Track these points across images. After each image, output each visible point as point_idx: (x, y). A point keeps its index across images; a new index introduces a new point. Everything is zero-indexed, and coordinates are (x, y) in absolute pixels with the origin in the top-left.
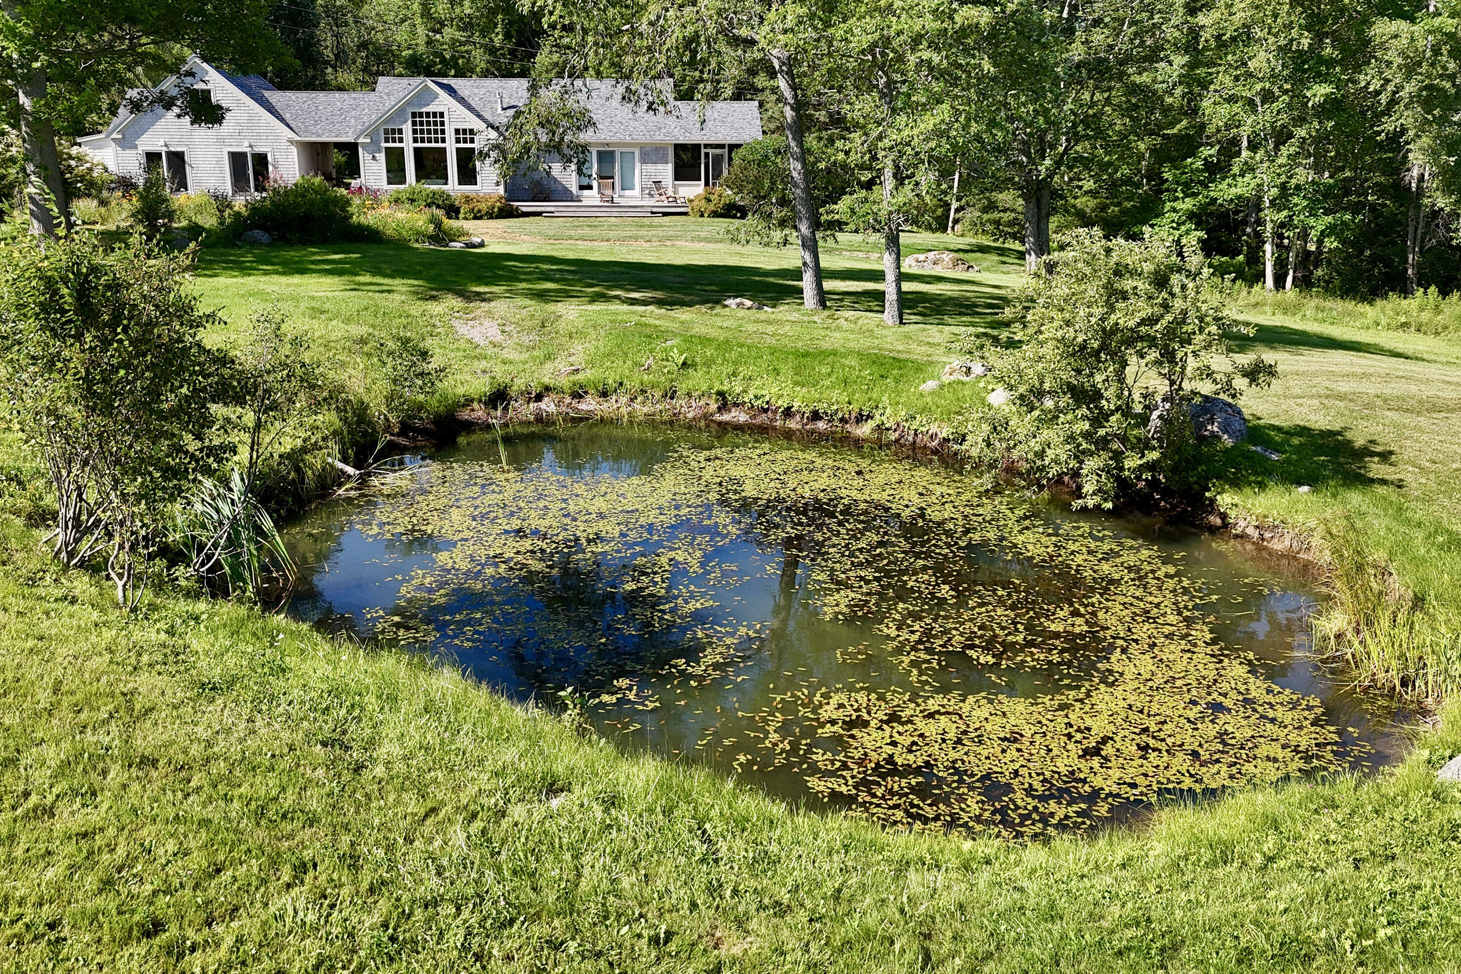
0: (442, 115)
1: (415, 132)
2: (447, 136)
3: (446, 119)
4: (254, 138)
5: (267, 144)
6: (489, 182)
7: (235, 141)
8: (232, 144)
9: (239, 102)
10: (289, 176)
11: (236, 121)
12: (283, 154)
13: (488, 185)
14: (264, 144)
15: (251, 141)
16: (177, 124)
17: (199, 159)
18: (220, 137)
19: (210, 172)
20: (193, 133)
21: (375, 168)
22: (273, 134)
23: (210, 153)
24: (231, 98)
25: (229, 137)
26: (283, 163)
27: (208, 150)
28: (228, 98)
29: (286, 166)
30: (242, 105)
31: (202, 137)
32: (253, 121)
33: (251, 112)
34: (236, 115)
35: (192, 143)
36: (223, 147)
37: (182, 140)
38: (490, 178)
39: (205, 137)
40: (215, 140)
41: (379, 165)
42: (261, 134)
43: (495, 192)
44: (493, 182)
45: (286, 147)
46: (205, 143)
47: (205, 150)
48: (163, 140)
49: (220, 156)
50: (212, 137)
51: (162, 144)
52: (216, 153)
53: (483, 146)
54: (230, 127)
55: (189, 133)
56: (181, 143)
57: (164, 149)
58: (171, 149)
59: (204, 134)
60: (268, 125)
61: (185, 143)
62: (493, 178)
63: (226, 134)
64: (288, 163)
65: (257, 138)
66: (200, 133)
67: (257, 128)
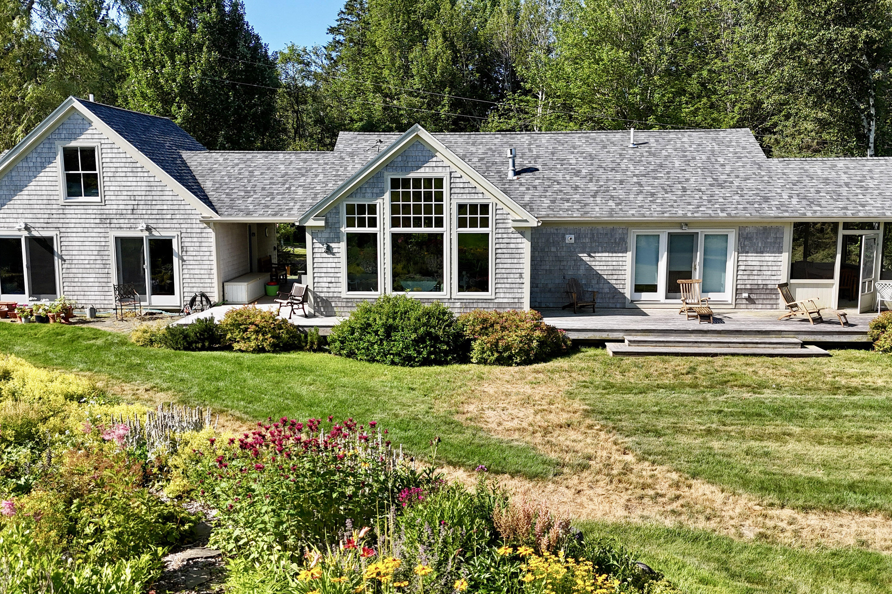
0: (439, 182)
1: (394, 209)
2: (445, 216)
3: (446, 190)
4: (154, 217)
5: (173, 226)
6: (508, 286)
7: (126, 221)
8: (122, 225)
9: (134, 165)
10: (202, 272)
11: (129, 193)
12: (195, 240)
13: (505, 290)
14: (168, 226)
15: (150, 221)
16: (45, 197)
17: (77, 248)
18: (104, 216)
19: (88, 266)
20: (66, 211)
21: (329, 265)
22: (182, 212)
23: (90, 239)
24: (124, 160)
25: (118, 216)
26: (194, 253)
27: (87, 235)
28: (119, 160)
29: (199, 258)
30: (139, 170)
31: (79, 216)
32: (153, 193)
33: (152, 179)
34: (129, 184)
35: (65, 225)
36: (109, 230)
37: (50, 221)
38: (510, 281)
39: (84, 216)
40: (98, 221)
41: (336, 260)
42: (164, 212)
43: (516, 300)
44: (514, 286)
45: (199, 231)
46: (84, 225)
47: (83, 235)
48: (24, 220)
49: (103, 244)
50: (94, 216)
51: (23, 226)
52: (99, 239)
53: (503, 231)
54: (121, 202)
55: (61, 211)
56: (49, 225)
57: (26, 233)
58: (35, 234)
59: (83, 211)
60: (174, 198)
61: (55, 225)
62: (513, 281)
63: (114, 212)
64: (202, 254)
65: (158, 217)
66: (77, 211)
67: (159, 202)
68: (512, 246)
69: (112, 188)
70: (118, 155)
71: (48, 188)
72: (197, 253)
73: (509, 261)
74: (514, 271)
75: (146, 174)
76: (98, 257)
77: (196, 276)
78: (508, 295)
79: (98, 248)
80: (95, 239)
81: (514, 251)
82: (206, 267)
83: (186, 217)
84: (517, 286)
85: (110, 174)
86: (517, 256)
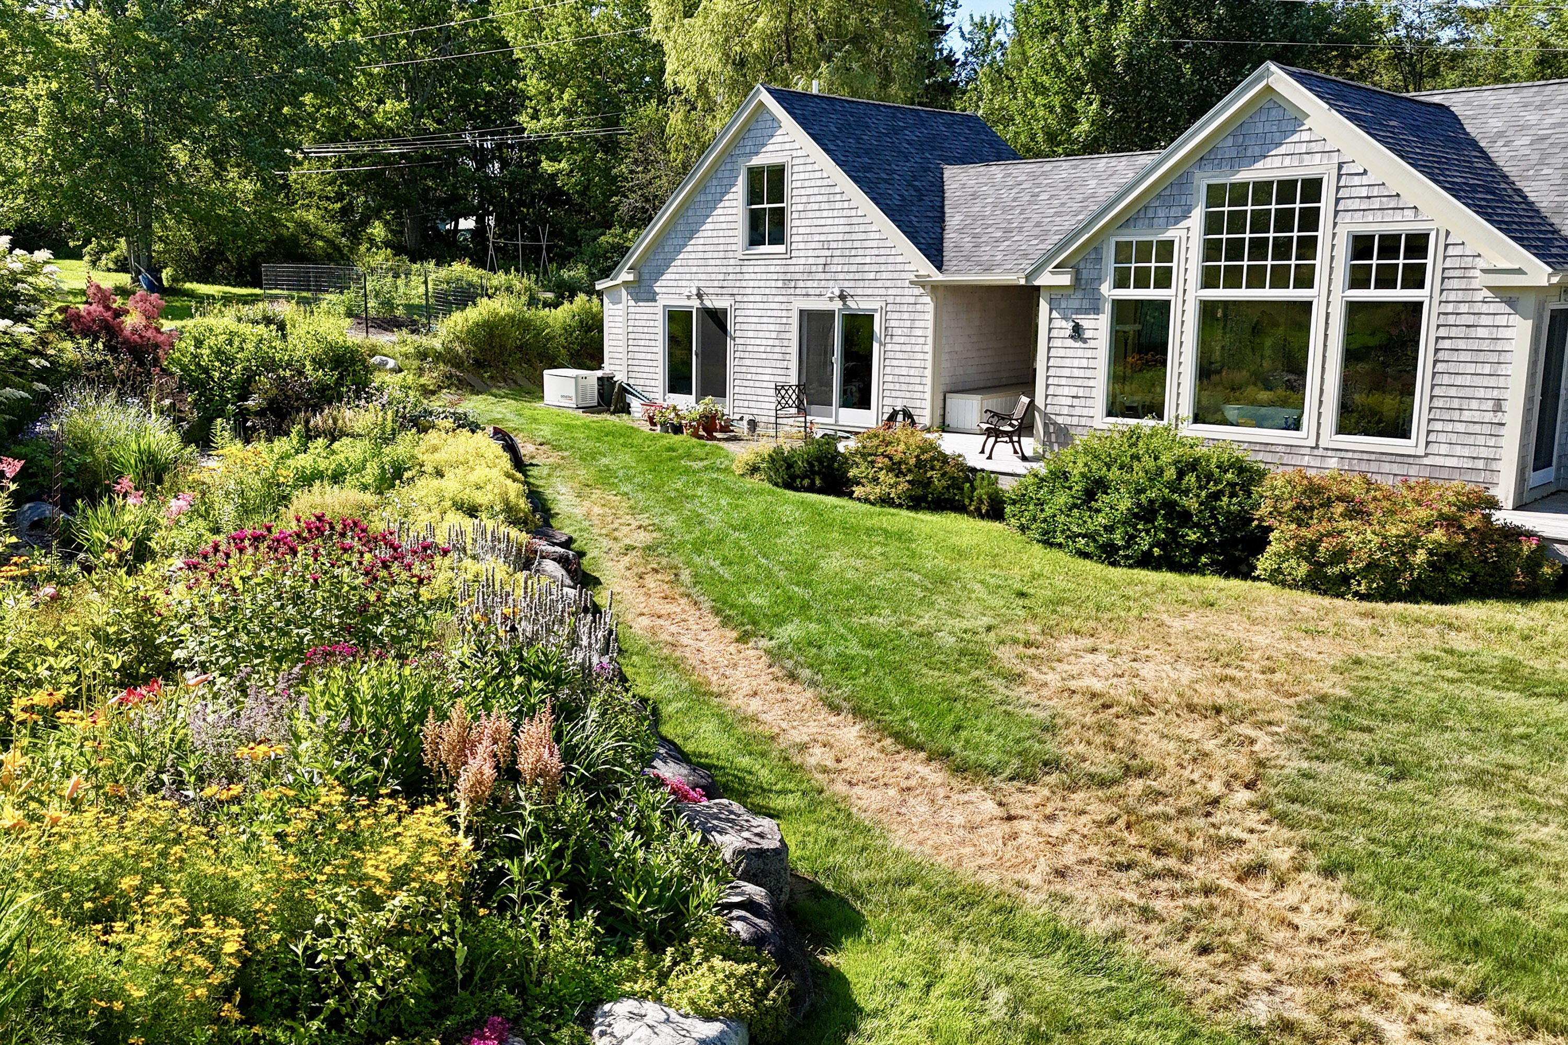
0: (1313, 188)
2: (1320, 262)
3: (1326, 205)
4: (851, 276)
5: (876, 292)
6: (1460, 427)
7: (815, 284)
8: (811, 291)
9: (832, 190)
10: (912, 372)
11: (823, 238)
12: (906, 316)
13: (1454, 438)
14: (869, 291)
15: (847, 284)
16: (721, 248)
17: (753, 327)
18: (789, 276)
19: (764, 356)
20: (744, 269)
21: (1076, 363)
22: (890, 268)
23: (769, 313)
24: (819, 183)
25: (805, 276)
26: (902, 340)
27: (766, 306)
28: (813, 183)
29: (908, 348)
30: (838, 197)
31: (759, 276)
32: (854, 236)
33: (853, 213)
34: (823, 222)
35: (742, 291)
36: (792, 298)
37: (725, 284)
38: (1466, 416)
39: (764, 276)
40: (780, 284)
41: (1089, 353)
42: (866, 268)
43: (1480, 464)
44: (1477, 428)
45: (912, 300)
46: (763, 291)
47: (761, 306)
48: (697, 284)
49: (784, 321)
50: (775, 277)
51: (694, 291)
52: (779, 313)
53: (1460, 296)
54: (810, 253)
55: (738, 269)
56: (724, 291)
57: (696, 303)
58: (708, 304)
59: (763, 269)
60: (881, 244)
61: (730, 291)
62: (1477, 416)
63: (801, 269)
64: (913, 340)
65: (857, 276)
66: (757, 269)
67: (860, 252)
68: (1481, 332)
69: (801, 230)
70: (812, 175)
71: (727, 233)
72: (906, 340)
73: (1471, 368)
74: (1481, 393)
75: (846, 205)
76: (777, 342)
77: (902, 379)
78: (1458, 450)
79: (778, 328)
80: (775, 313)
81: (1485, 345)
82: (917, 364)
83: (896, 275)
84: (1486, 429)
85: (800, 207)
86: (1494, 358)
